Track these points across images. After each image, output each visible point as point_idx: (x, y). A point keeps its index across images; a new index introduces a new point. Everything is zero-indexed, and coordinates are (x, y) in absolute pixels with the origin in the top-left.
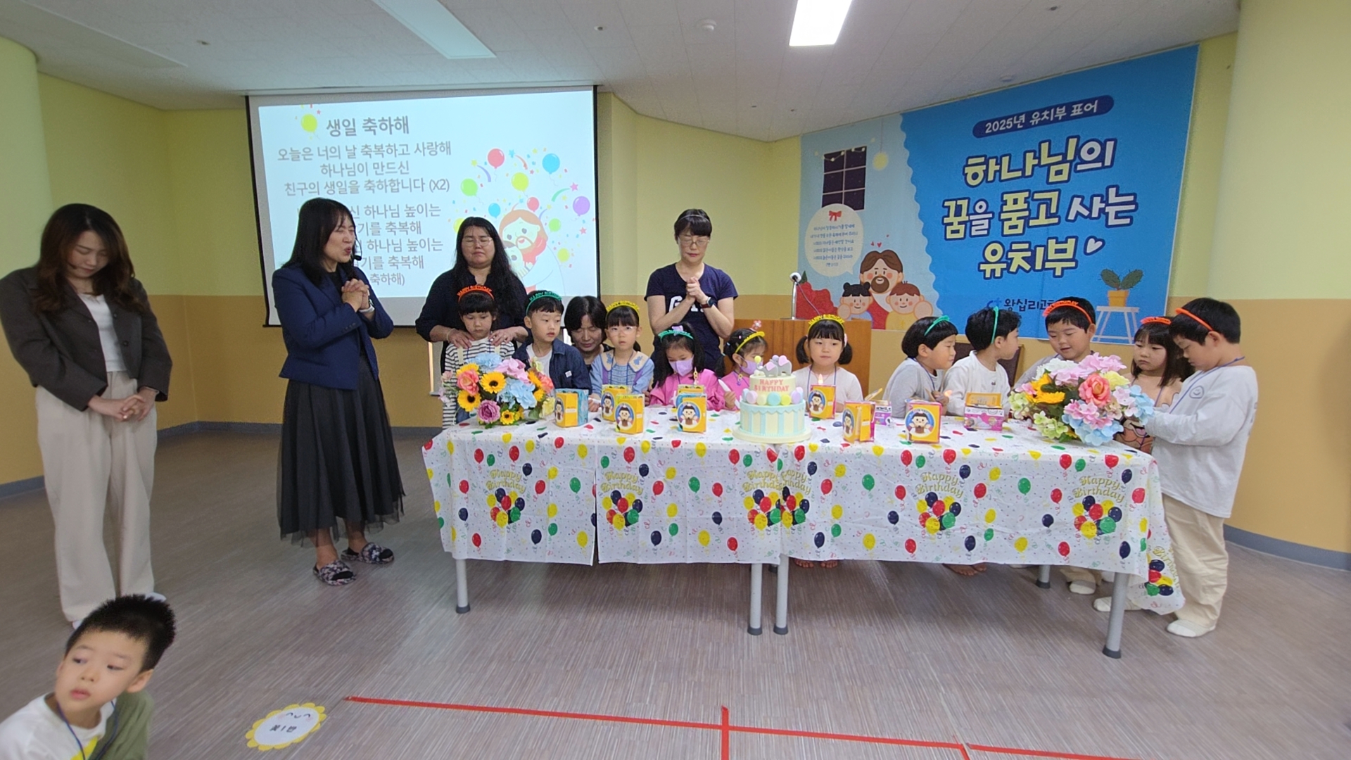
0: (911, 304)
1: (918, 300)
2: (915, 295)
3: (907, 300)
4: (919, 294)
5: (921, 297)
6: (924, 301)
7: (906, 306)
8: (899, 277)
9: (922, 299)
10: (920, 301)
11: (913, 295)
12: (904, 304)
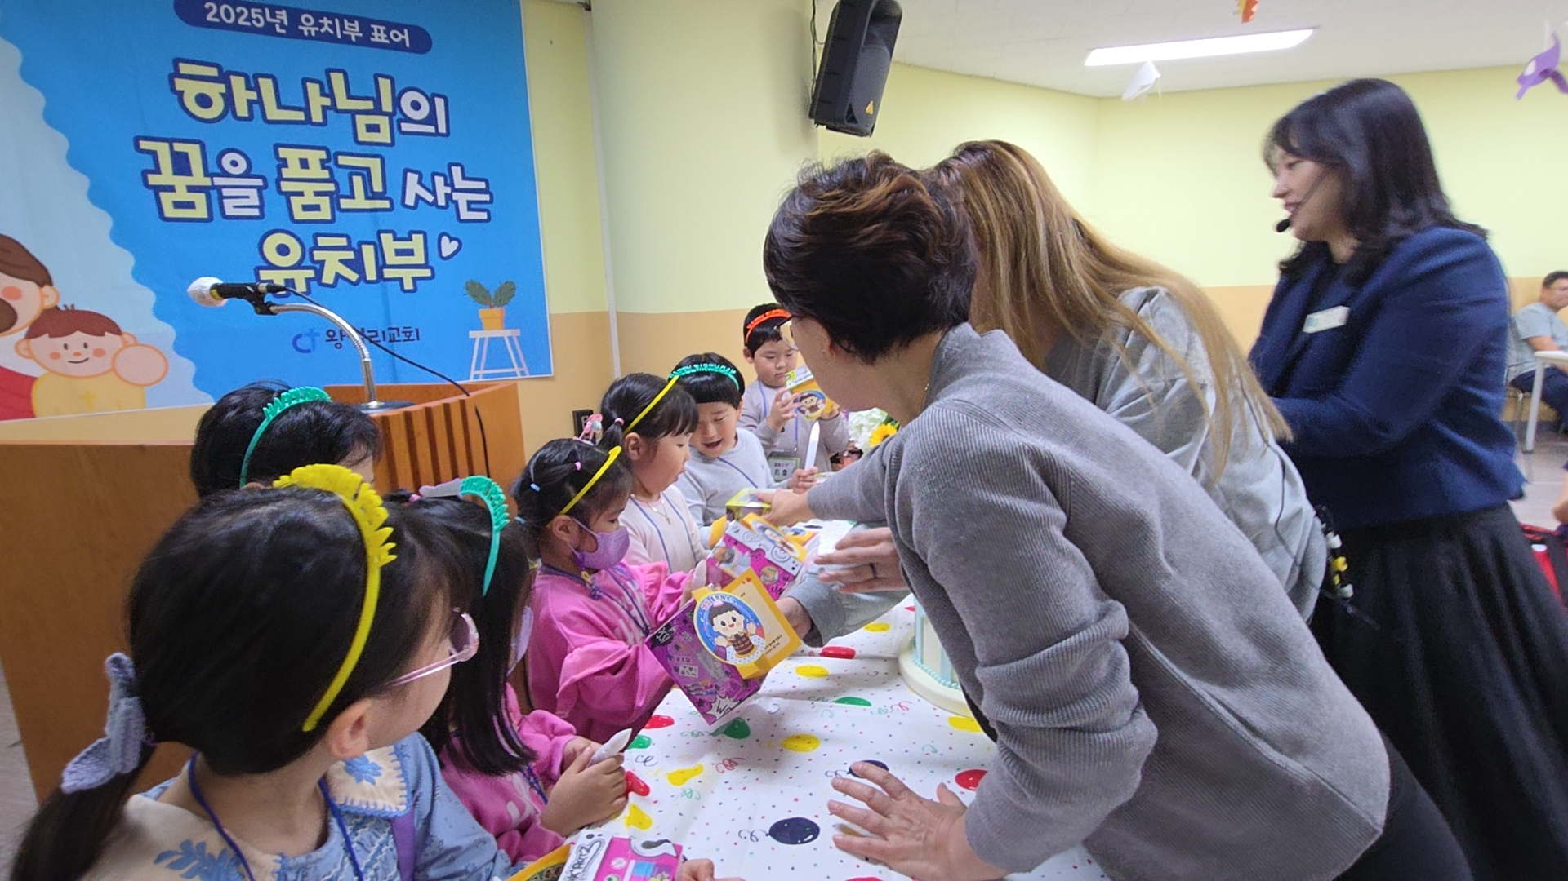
0: (99, 353)
1: (121, 345)
2: (106, 333)
3: (86, 346)
4: (117, 331)
5: (126, 337)
6: (136, 344)
7: (87, 359)
8: (43, 297)
9: (132, 341)
10: (126, 345)
11: (103, 335)
12: (77, 354)
